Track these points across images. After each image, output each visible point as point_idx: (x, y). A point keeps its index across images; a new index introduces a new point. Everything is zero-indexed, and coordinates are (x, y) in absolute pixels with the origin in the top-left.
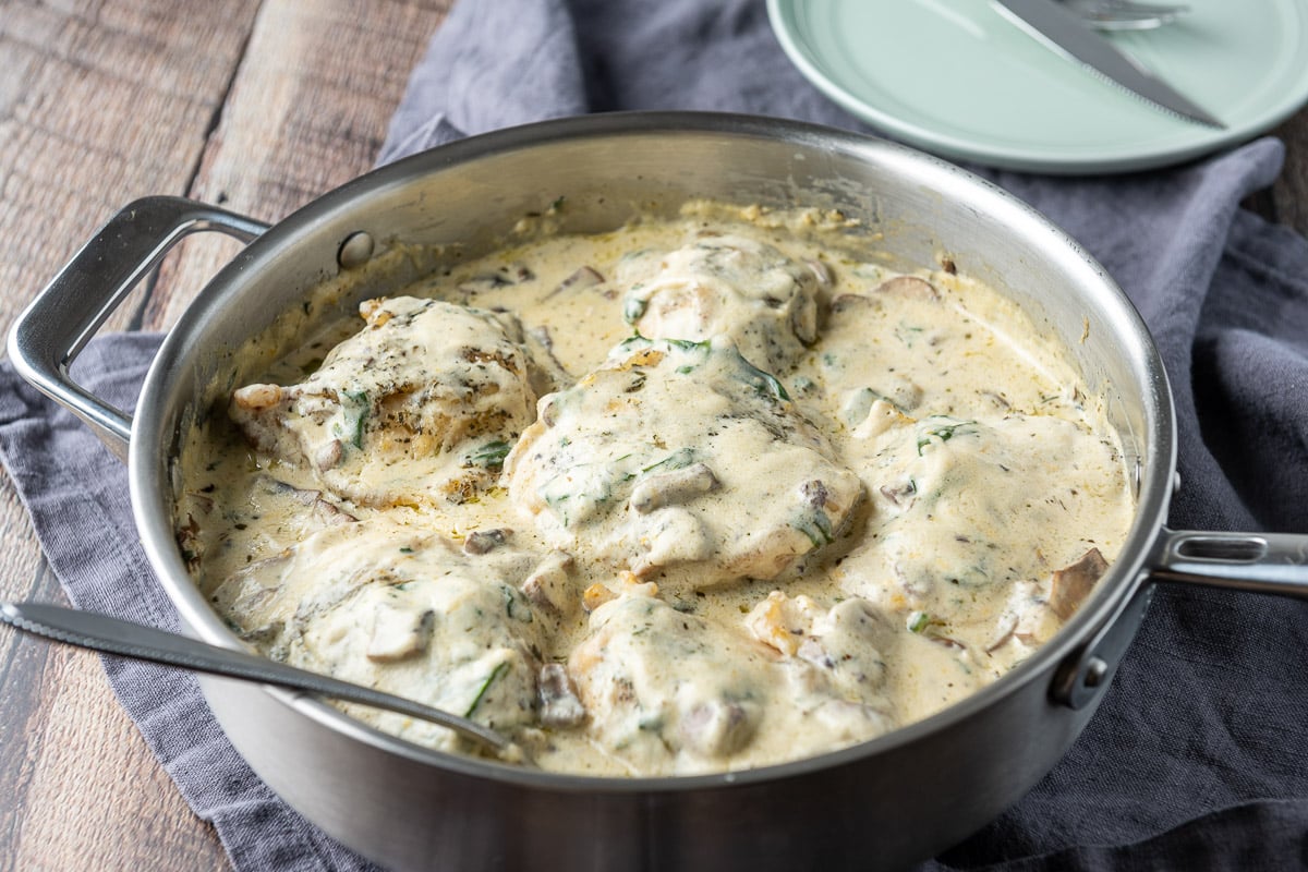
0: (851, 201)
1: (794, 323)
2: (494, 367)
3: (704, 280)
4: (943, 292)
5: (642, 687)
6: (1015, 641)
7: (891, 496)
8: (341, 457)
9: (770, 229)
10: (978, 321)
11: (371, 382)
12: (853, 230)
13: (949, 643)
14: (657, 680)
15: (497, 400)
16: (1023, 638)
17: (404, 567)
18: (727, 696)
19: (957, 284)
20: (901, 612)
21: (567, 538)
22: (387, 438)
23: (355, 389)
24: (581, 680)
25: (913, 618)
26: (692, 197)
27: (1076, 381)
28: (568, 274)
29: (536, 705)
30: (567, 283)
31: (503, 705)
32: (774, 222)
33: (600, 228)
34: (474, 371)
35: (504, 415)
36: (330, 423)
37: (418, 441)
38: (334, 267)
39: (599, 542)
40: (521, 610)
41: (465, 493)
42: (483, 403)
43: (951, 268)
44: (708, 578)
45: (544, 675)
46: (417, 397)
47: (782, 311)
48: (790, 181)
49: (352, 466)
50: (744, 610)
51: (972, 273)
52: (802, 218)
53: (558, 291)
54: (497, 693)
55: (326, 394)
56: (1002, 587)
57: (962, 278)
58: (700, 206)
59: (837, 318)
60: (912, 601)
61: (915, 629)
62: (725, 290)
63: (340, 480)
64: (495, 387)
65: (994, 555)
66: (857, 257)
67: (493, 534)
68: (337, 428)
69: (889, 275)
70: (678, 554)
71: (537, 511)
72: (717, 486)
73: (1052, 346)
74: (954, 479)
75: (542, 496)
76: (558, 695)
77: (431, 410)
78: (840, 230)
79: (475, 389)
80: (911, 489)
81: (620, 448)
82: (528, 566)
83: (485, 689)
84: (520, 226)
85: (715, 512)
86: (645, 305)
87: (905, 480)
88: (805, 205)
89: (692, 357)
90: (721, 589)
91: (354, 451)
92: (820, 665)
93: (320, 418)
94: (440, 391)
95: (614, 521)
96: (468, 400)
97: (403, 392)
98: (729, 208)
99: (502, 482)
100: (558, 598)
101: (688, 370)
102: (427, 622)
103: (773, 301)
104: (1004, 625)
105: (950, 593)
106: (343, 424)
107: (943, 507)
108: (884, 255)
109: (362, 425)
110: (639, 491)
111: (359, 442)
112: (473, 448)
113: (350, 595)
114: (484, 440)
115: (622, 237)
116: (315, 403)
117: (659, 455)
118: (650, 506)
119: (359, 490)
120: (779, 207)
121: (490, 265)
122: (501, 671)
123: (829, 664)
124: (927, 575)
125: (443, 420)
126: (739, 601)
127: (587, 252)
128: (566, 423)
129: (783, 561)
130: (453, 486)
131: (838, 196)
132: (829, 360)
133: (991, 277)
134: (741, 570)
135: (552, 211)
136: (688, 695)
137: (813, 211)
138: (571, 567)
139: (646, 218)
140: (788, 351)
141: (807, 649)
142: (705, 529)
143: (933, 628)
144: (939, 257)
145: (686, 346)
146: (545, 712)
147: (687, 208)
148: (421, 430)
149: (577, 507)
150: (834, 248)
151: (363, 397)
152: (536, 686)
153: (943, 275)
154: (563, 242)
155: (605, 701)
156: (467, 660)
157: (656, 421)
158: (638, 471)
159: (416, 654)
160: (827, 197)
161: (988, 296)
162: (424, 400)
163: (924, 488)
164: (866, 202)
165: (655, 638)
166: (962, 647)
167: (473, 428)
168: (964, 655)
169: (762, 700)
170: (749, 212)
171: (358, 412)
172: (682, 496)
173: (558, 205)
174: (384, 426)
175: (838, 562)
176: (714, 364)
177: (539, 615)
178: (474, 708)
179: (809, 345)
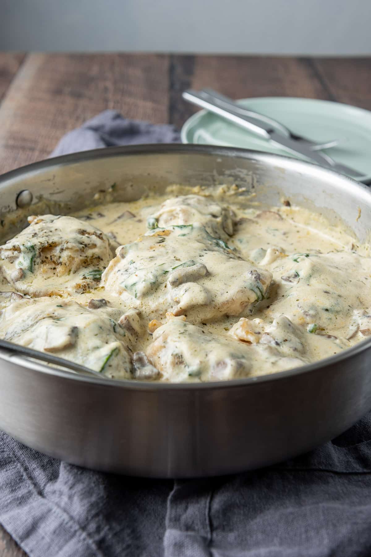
0: (242, 180)
1: (224, 227)
2: (94, 237)
3: (184, 207)
4: (284, 216)
5: (187, 356)
6: (360, 334)
7: (288, 279)
8: (23, 276)
9: (205, 196)
10: (301, 226)
11: (36, 241)
12: (242, 194)
13: (329, 337)
14: (195, 352)
15: (96, 251)
16: (364, 332)
17: (59, 312)
18: (233, 356)
19: (292, 212)
20: (304, 324)
21: (138, 302)
22: (47, 267)
23: (29, 244)
24: (154, 359)
25: (310, 327)
26: (171, 183)
27: (353, 241)
28: (119, 215)
29: (133, 371)
30: (119, 218)
31: (117, 368)
32: (207, 193)
33: (132, 200)
34: (84, 238)
35: (99, 259)
36: (17, 262)
37: (59, 269)
38: (14, 206)
39: (152, 303)
40: (118, 329)
41: (84, 289)
42: (90, 252)
43: (288, 204)
44: (208, 314)
45: (135, 357)
46: (58, 249)
47: (219, 220)
48: (215, 173)
49: (29, 280)
50: (227, 330)
51: (298, 204)
52: (220, 190)
53: (115, 220)
54: (114, 362)
55: (15, 249)
56: (348, 313)
57: (294, 208)
58: (175, 188)
59: (240, 227)
60: (308, 319)
61: (311, 332)
62: (194, 211)
63: (22, 286)
64: (94, 246)
65: (340, 300)
66: (244, 206)
67: (101, 301)
68: (20, 263)
69: (258, 212)
70: (194, 302)
71: (120, 293)
72: (208, 274)
73: (339, 229)
74: (315, 271)
75: (123, 286)
76: (143, 365)
77: (65, 254)
78: (237, 194)
79: (86, 246)
80: (297, 275)
81: (159, 262)
82: (120, 313)
83: (108, 359)
84: (97, 196)
85: (209, 284)
86: (157, 220)
87: (293, 272)
88: (221, 184)
89: (185, 231)
90: (214, 321)
91: (29, 273)
92: (273, 344)
93: (12, 260)
94: (69, 245)
95: (160, 293)
96: (82, 250)
97: (51, 246)
98: (187, 188)
99: (101, 285)
100: (136, 326)
101: (184, 235)
102: (75, 332)
103: (214, 216)
104: (353, 329)
105: (325, 315)
106: (23, 261)
107: (313, 281)
108: (256, 203)
109: (33, 261)
110: (171, 277)
111: (31, 269)
112: (86, 272)
113: (32, 326)
114: (91, 269)
115: (141, 202)
116: (9, 253)
117: (178, 263)
118: (177, 283)
119: (32, 290)
120: (208, 186)
121: (86, 212)
122: (115, 352)
123: (277, 344)
124: (313, 307)
125: (71, 258)
126: (224, 326)
127: (125, 208)
128: (130, 256)
129: (244, 305)
130: (78, 286)
131: (236, 177)
132: (241, 242)
133: (307, 204)
134: (224, 310)
135: (110, 190)
136: (213, 358)
137: (224, 186)
138: (140, 314)
139: (151, 194)
140: (223, 236)
141: (264, 339)
142: (207, 291)
143: (319, 330)
144: (282, 200)
145: (181, 227)
146: (138, 373)
147: (169, 189)
148: (61, 263)
149: (141, 287)
150: (234, 203)
151: (33, 248)
152: (131, 362)
153: (284, 208)
154: (116, 204)
155: (168, 365)
156: (97, 348)
157: (174, 251)
158: (170, 270)
159: (70, 346)
160: (231, 179)
161: (307, 212)
162: (62, 250)
163: (302, 274)
164: (249, 179)
165: (190, 335)
166: (336, 338)
167: (86, 263)
168: (338, 341)
169: (250, 359)
170: (196, 189)
171: (30, 255)
172: (194, 277)
173: (113, 187)
174: (43, 262)
175: (268, 307)
176: (195, 234)
177: (128, 334)
178: (103, 369)
179: (231, 236)
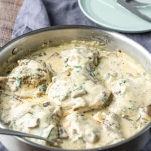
0: (102, 40)
1: (94, 62)
2: (43, 72)
3: (79, 55)
4: (118, 55)
5: (78, 130)
6: (141, 119)
7: (116, 93)
8: (17, 90)
9: (87, 45)
11: (22, 76)
12: (102, 45)
13: (130, 120)
14: (81, 129)
15: (44, 78)
16: (143, 119)
17: (32, 110)
18: (94, 132)
19: (121, 55)
20: (121, 115)
21: (60, 103)
22: (26, 85)
23: (19, 77)
24: (66, 130)
25: (123, 116)
28: (52, 54)
29: (59, 135)
30: (52, 55)
31: (53, 135)
33: (57, 46)
34: (40, 73)
35: (46, 80)
37: (31, 86)
38: (12, 54)
39: (66, 104)
40: (54, 117)
41: (40, 95)
42: (42, 79)
43: (120, 51)
44: (86, 109)
45: (60, 129)
46: (30, 78)
47: (92, 60)
48: (91, 37)
49: (19, 91)
50: (93, 115)
51: (124, 52)
52: (93, 43)
53: (51, 57)
54: (52, 133)
55: (14, 78)
56: (138, 109)
57: (122, 53)
58: (75, 41)
59: (100, 61)
60: (123, 113)
61: (124, 117)
62: (82, 57)
63: (17, 94)
64: (44, 76)
65: (135, 104)
66: (102, 50)
67: (47, 103)
68: (16, 84)
69: (108, 53)
70: (81, 106)
71: (54, 98)
72: (87, 93)
74: (127, 90)
75: (55, 95)
76: (62, 133)
77: (33, 80)
78: (100, 45)
79: (40, 76)
80: (120, 92)
81: (69, 86)
82: (54, 109)
83: (50, 133)
84: (43, 45)
85: (87, 97)
86: (67, 59)
87: (118, 90)
88: (93, 40)
89: (79, 69)
90: (88, 111)
91: (19, 88)
92: (109, 125)
93: (13, 82)
94: (34, 77)
95: (68, 100)
96: (39, 78)
97: (28, 77)
98: (80, 41)
99: (46, 93)
100: (60, 114)
101: (78, 72)
102: (38, 121)
103: (90, 58)
104: (139, 116)
105: (129, 111)
106: (17, 83)
107: (126, 95)
108: (108, 49)
109: (21, 83)
110: (73, 94)
111: (20, 87)
112: (41, 87)
113: (23, 116)
114: (43, 85)
115: (61, 47)
116: (12, 80)
117: (76, 88)
118: (75, 97)
119: (21, 95)
121: (38, 53)
122: (53, 129)
123: (110, 125)
124: (125, 108)
125: (35, 82)
126: (91, 113)
127: (55, 50)
128: (58, 82)
129: (99, 106)
130: (38, 94)
131: (100, 39)
132: (100, 68)
133: (128, 53)
134: (92, 108)
135: (49, 43)
136: (87, 132)
137: (95, 42)
138: (61, 108)
139: (65, 43)
140: (93, 67)
141: (106, 122)
142: (85, 101)
143: (126, 117)
144: (118, 49)
145: (77, 67)
146: (61, 136)
147: (73, 42)
148: (31, 84)
149: (62, 97)
151: (21, 78)
152: (58, 131)
153: (118, 53)
154: (51, 48)
155: (71, 134)
156: (46, 127)
157: (74, 81)
158: (72, 91)
159: (37, 127)
160: (98, 39)
161: (127, 56)
162: (32, 79)
163: (122, 92)
164: (105, 40)
165: (79, 122)
166: (132, 120)
167: (40, 83)
168: (133, 122)
169: (100, 132)
170: (83, 42)
171: (20, 81)
172: (81, 95)
173: (50, 42)
174: (24, 83)
175: (108, 106)
176: (82, 70)
177: (57, 118)
178: (49, 136)
179: (96, 66)
